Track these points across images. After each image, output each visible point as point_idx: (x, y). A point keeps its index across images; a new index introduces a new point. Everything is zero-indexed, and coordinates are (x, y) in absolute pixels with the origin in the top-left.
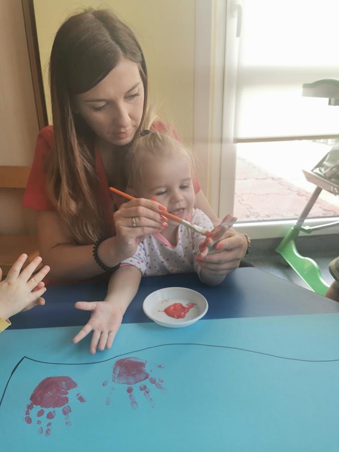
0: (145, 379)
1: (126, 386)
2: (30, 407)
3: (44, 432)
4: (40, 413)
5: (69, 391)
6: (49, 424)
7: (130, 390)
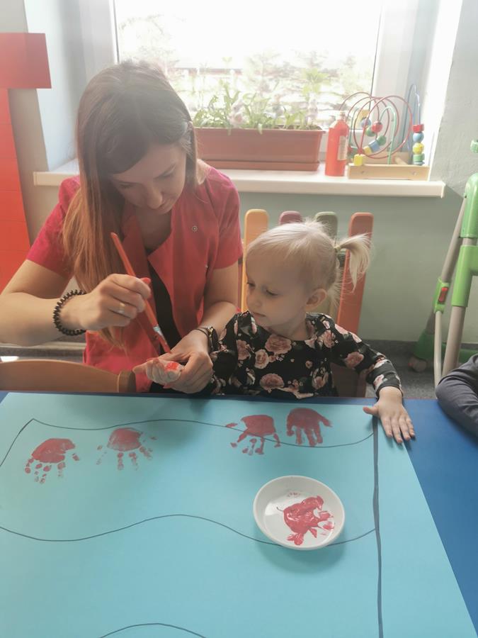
0: (137, 448)
2: (31, 461)
3: (40, 479)
4: (39, 466)
5: (67, 451)
6: (45, 475)
7: (120, 456)
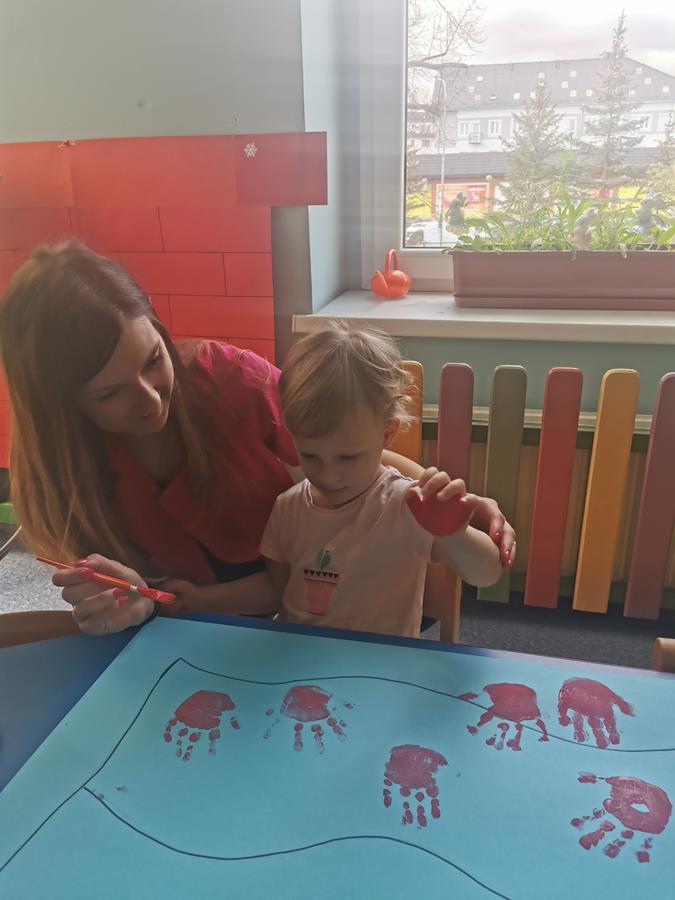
0: (324, 718)
1: (295, 722)
3: (183, 755)
5: (223, 713)
6: (190, 748)
7: (298, 728)
